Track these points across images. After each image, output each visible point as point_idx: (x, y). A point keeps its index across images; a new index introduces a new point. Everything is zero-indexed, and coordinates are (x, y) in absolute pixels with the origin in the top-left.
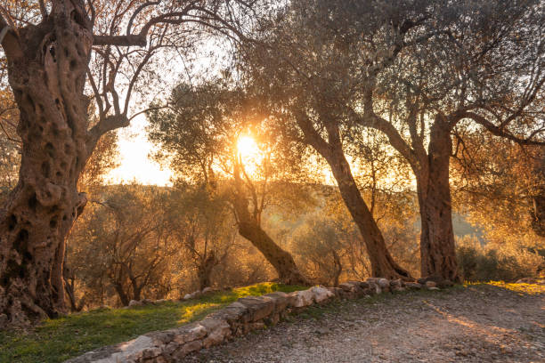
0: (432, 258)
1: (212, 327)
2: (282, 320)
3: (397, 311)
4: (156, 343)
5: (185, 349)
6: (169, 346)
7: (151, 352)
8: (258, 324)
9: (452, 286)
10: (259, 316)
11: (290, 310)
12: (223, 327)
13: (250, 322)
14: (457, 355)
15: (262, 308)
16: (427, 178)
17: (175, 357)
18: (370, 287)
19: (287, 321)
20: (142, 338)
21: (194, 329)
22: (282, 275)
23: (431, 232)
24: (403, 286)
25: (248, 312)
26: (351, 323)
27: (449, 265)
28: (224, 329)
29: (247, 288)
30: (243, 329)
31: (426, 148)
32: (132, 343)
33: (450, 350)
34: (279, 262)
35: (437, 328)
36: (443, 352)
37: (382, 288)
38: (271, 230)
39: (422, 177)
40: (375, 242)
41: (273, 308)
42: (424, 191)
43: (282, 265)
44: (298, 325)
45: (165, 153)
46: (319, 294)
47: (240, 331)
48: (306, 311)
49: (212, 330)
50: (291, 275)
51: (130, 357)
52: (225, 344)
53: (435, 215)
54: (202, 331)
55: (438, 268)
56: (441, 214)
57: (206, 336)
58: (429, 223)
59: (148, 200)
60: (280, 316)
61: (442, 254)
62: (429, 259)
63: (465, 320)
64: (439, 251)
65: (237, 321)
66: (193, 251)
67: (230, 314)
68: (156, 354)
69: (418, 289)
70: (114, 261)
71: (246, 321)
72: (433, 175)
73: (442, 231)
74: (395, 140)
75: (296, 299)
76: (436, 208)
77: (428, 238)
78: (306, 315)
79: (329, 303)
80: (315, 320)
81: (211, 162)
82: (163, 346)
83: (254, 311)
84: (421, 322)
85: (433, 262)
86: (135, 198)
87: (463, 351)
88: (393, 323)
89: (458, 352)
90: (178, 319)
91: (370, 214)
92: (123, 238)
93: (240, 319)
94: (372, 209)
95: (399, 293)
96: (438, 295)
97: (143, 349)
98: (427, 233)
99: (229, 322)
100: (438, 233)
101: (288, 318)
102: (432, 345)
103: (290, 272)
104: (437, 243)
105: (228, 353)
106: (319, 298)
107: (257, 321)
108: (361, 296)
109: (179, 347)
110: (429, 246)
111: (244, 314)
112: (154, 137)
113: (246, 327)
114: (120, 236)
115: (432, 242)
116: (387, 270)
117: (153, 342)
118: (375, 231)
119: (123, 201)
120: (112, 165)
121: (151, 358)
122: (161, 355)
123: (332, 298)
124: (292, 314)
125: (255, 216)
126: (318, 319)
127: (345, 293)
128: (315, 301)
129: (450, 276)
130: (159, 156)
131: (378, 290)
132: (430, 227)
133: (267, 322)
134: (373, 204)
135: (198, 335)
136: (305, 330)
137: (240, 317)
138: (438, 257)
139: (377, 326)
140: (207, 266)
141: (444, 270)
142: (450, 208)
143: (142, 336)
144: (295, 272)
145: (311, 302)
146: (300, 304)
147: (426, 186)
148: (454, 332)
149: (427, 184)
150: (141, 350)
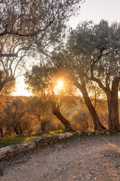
0: (111, 123)
1: (30, 144)
2: (54, 143)
3: (92, 141)
4: (12, 148)
5: (20, 151)
6: (15, 149)
7: (9, 151)
8: (45, 144)
9: (115, 133)
10: (46, 141)
11: (57, 140)
12: (33, 144)
13: (43, 143)
14: (104, 156)
15: (47, 139)
16: (111, 98)
17: (17, 153)
18: (86, 133)
19: (55, 143)
20: (8, 147)
21: (24, 145)
22: (66, 128)
23: (111, 115)
24: (98, 133)
25: (42, 140)
26: (75, 144)
27: (117, 126)
28: (34, 145)
29: (54, 132)
30: (40, 145)
31: (111, 88)
32: (4, 148)
33: (103, 154)
34: (65, 123)
35: (103, 147)
36: (100, 155)
37: (91, 133)
38: (65, 113)
39: (109, 97)
40: (95, 118)
41: (51, 139)
42: (110, 102)
43: (66, 124)
44: (58, 144)
45: (30, 87)
46: (67, 135)
47: (39, 146)
48: (62, 140)
49: (30, 145)
50: (69, 128)
51: (3, 152)
52: (34, 149)
53: (113, 110)
54: (26, 145)
55: (113, 127)
56: (115, 110)
57: (28, 147)
58: (111, 112)
59: (26, 102)
60: (53, 141)
61: (115, 122)
62: (111, 124)
63: (115, 145)
64: (114, 122)
65: (39, 142)
66: (40, 119)
67: (36, 140)
68: (11, 152)
69: (103, 134)
70: (14, 121)
71: (41, 143)
72: (112, 97)
73: (115, 115)
74: (101, 85)
75: (59, 136)
76: (113, 107)
77: (111, 117)
78: (62, 141)
79: (71, 138)
80: (64, 143)
81: (44, 90)
82: (14, 149)
83: (44, 139)
84: (99, 145)
85: (112, 125)
86: (21, 101)
87: (107, 155)
88: (89, 145)
89: (105, 155)
90: (24, 141)
91: (94, 109)
92: (17, 114)
93: (40, 142)
94: (95, 107)
95: (97, 135)
96: (109, 136)
97: (7, 150)
98: (110, 116)
99: (36, 143)
100: (113, 116)
101: (56, 142)
102: (98, 152)
103: (69, 127)
104: (113, 119)
105: (34, 152)
106: (67, 136)
107: (45, 143)
108: (83, 136)
109: (19, 150)
110: (111, 120)
111: (41, 140)
112: (26, 82)
113: (41, 144)
114: (16, 114)
115: (112, 118)
116: (99, 127)
117: (10, 148)
118: (95, 114)
119: (17, 102)
120: (14, 91)
121: (9, 153)
122: (13, 152)
123: (72, 136)
124: (57, 141)
125: (58, 108)
126: (65, 143)
127: (77, 135)
128: (66, 137)
129: (117, 130)
130: (28, 89)
131: (89, 134)
132: (111, 114)
133: (49, 143)
134: (95, 105)
135: (25, 146)
136: (60, 146)
137: (40, 141)
138: (113, 124)
139: (84, 145)
140: (44, 124)
141: (115, 128)
142: (118, 108)
143: (8, 146)
144: (70, 127)
145: (64, 137)
146: (60, 138)
147: (110, 100)
148: (108, 148)
149: (110, 99)
150: (6, 150)
